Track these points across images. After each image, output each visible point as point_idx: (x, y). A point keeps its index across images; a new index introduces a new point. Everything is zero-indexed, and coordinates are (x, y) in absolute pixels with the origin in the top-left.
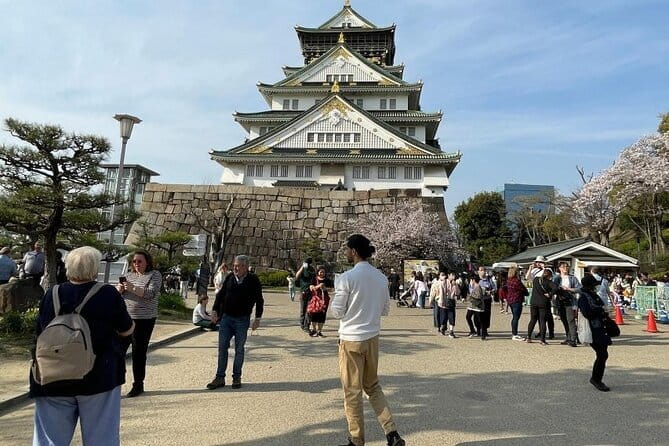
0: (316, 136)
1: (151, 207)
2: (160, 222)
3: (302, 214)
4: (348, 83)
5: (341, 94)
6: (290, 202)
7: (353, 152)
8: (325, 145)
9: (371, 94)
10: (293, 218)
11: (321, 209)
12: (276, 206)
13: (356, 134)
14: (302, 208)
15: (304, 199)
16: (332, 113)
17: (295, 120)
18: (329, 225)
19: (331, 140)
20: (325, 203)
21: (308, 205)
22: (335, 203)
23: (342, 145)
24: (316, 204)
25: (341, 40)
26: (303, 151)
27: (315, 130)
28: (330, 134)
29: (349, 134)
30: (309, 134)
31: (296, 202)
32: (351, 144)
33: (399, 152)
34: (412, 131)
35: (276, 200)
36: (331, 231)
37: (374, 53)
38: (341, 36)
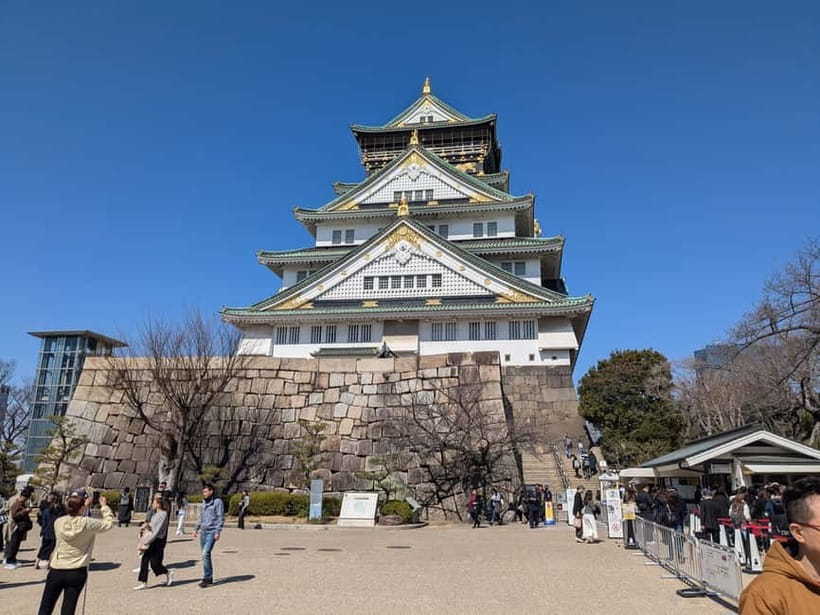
0: (376, 281)
1: (90, 393)
2: (101, 417)
3: (315, 398)
4: (426, 203)
5: (413, 217)
6: (298, 378)
7: (430, 302)
8: (390, 293)
9: (460, 216)
10: (301, 403)
11: (344, 389)
12: (276, 386)
13: (434, 276)
14: (315, 388)
15: (318, 374)
16: (398, 246)
17: (344, 258)
18: (355, 413)
19: (399, 286)
20: (351, 379)
21: (324, 382)
22: (367, 379)
23: (415, 292)
24: (336, 380)
25: (414, 141)
26: (358, 303)
27: (374, 271)
28: (396, 278)
29: (424, 276)
30: (366, 278)
31: (306, 378)
32: (429, 290)
33: (500, 300)
34: (521, 268)
35: (277, 377)
36: (358, 423)
37: (467, 156)
38: (415, 134)
